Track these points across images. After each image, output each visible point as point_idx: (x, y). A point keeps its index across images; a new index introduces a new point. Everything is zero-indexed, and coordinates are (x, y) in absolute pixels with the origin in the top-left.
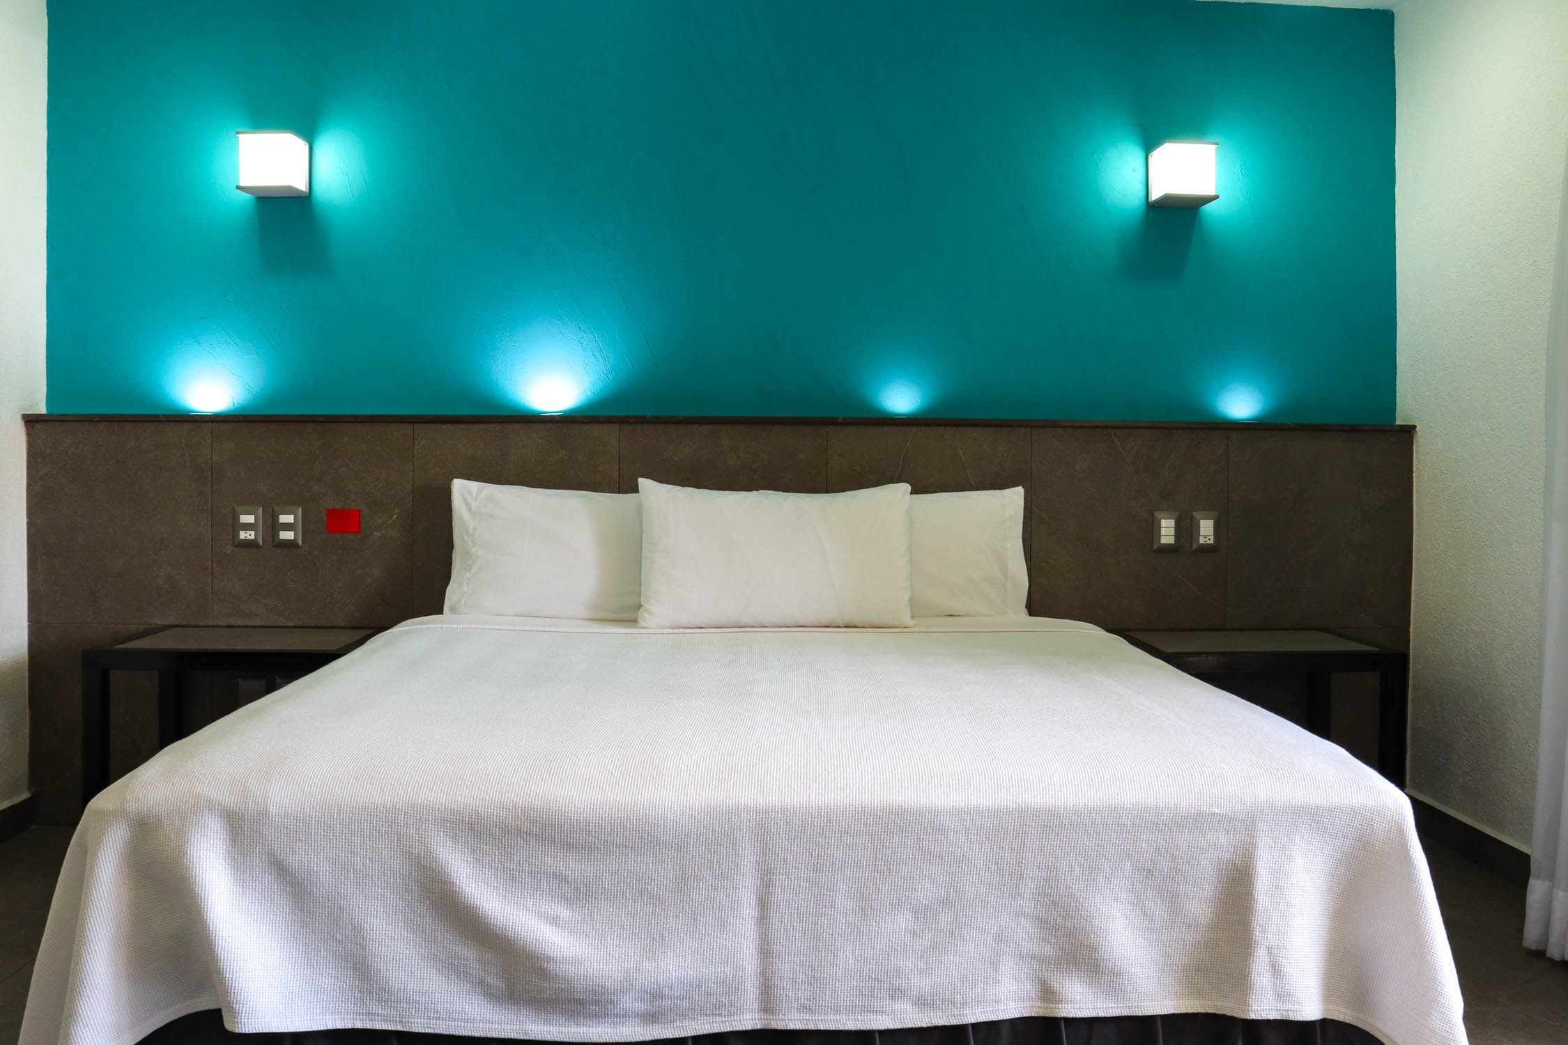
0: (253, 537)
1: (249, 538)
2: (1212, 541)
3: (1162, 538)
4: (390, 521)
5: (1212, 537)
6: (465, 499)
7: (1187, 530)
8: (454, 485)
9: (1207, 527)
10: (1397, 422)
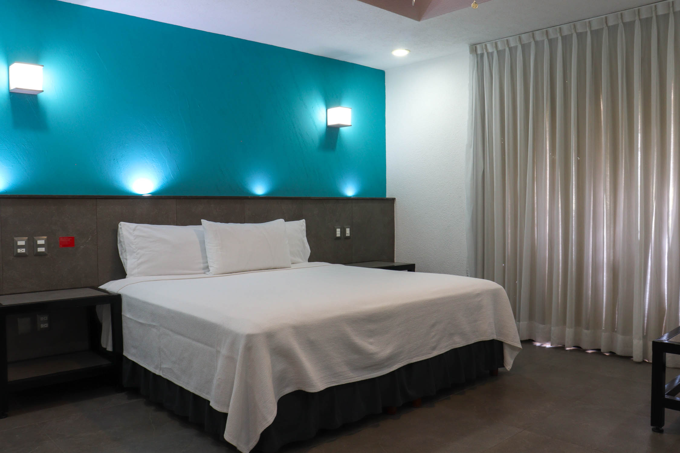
1: (23, 252)
2: (349, 235)
3: (337, 235)
4: (88, 241)
5: (349, 234)
6: (128, 231)
7: (343, 232)
8: (121, 225)
9: (348, 231)
10: (387, 197)
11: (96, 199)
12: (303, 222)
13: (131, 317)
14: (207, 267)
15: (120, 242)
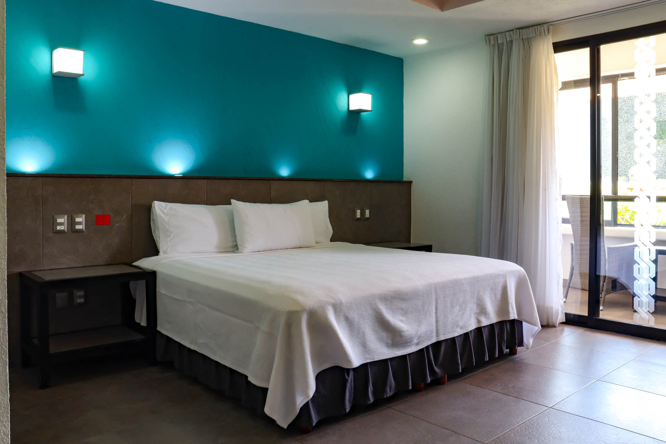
0: (63, 229)
1: (61, 229)
2: (369, 216)
3: (357, 216)
4: (122, 219)
5: (369, 215)
6: (161, 210)
7: (363, 213)
8: (154, 204)
9: (367, 212)
10: (404, 180)
11: (131, 178)
12: (325, 203)
13: (166, 293)
14: (236, 246)
15: (153, 220)
